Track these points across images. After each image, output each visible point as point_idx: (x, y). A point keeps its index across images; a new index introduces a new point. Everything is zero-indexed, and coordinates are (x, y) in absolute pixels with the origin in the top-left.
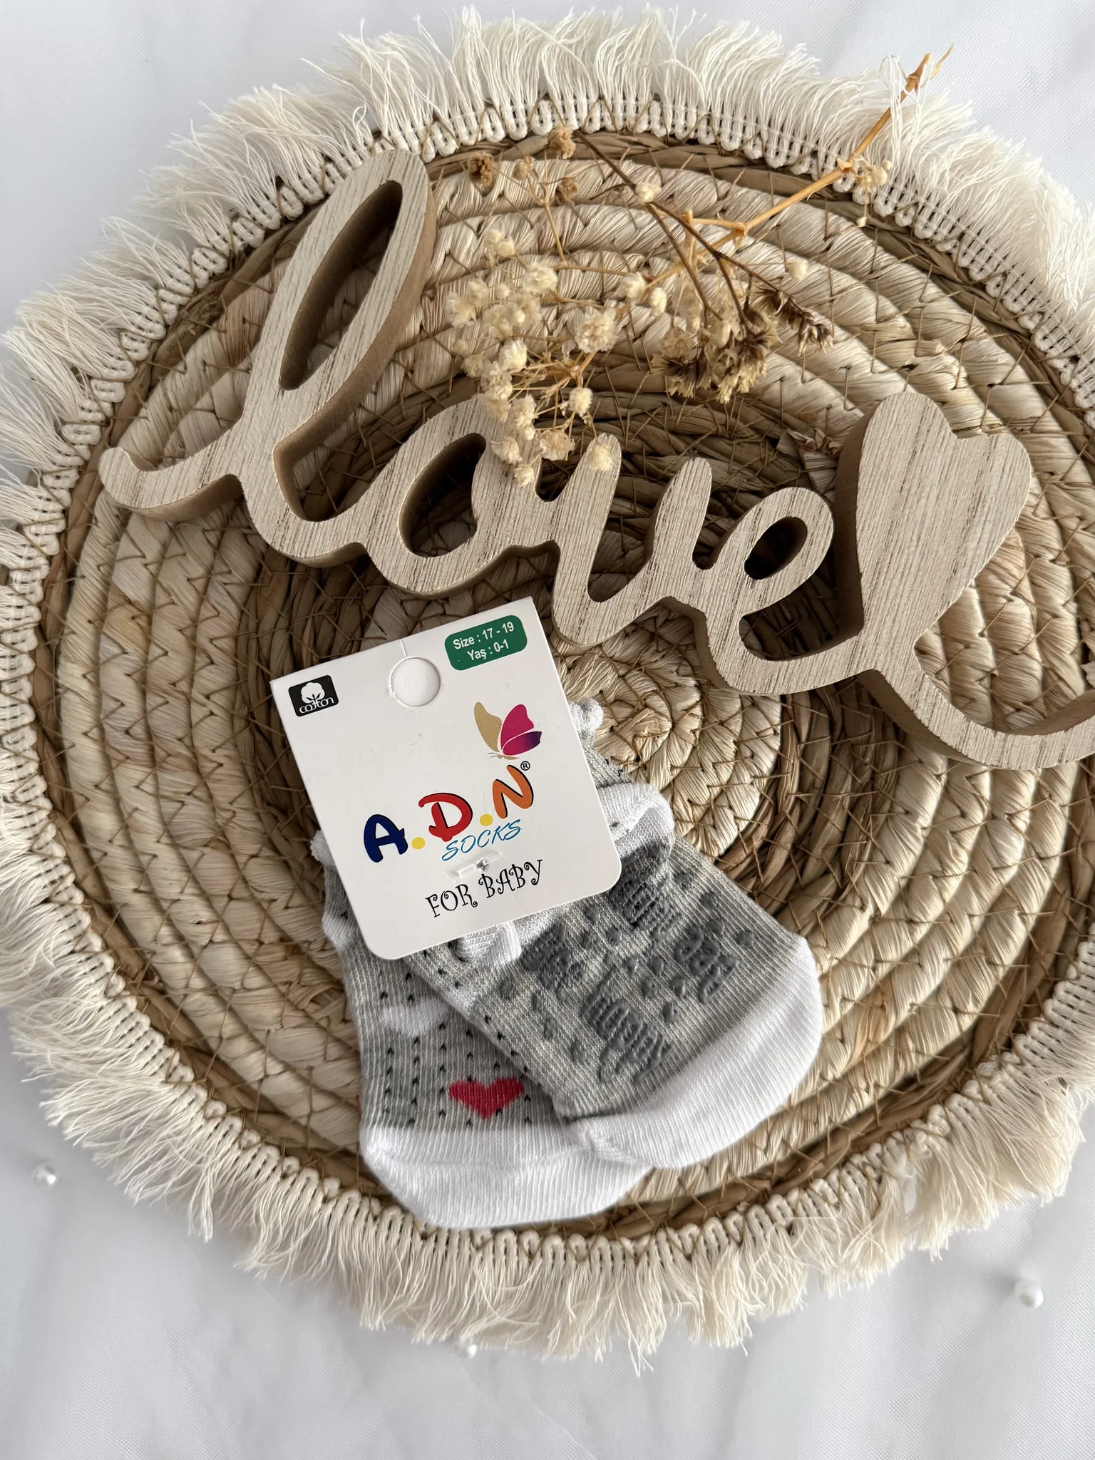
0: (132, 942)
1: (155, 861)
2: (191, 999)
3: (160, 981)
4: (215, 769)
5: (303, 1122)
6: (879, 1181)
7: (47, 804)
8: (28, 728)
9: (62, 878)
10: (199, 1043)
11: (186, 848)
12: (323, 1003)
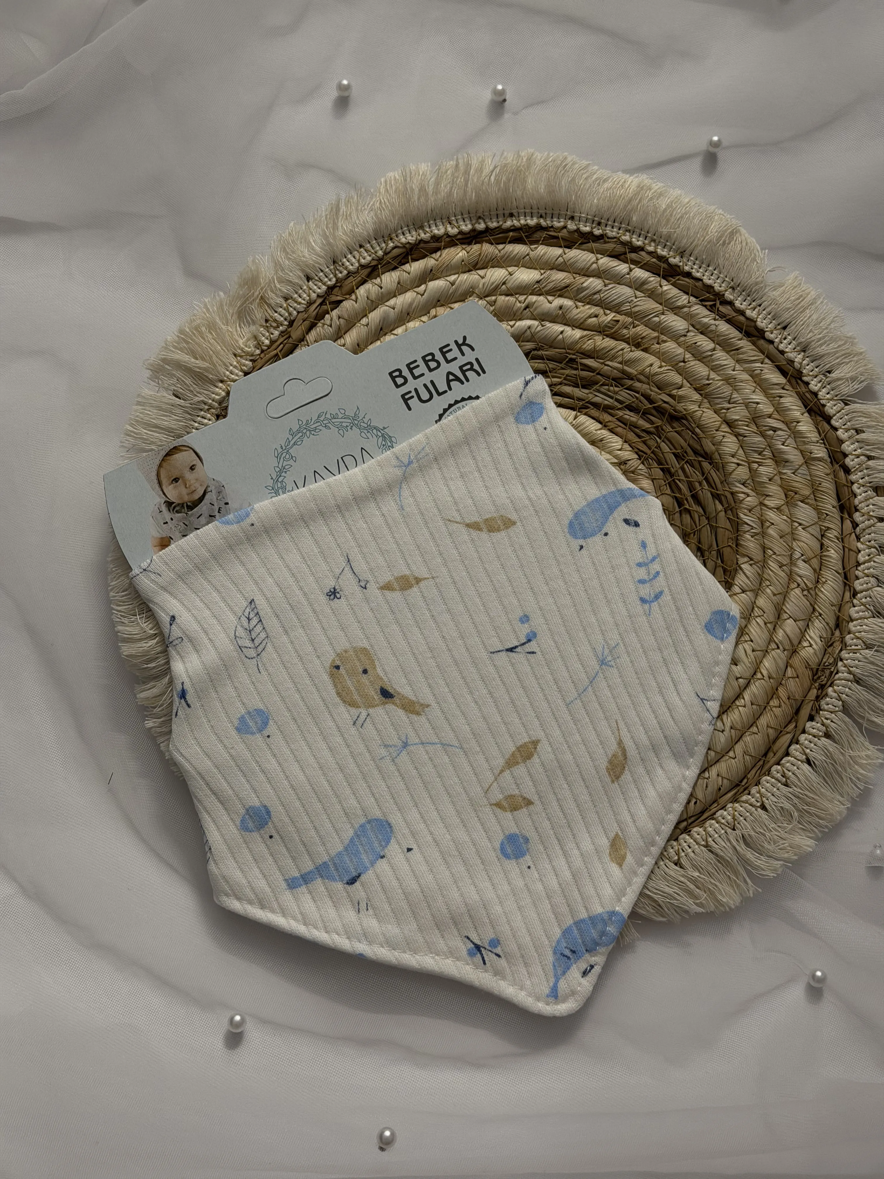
0: (729, 321)
1: (732, 368)
2: (686, 302)
3: (705, 306)
4: (719, 427)
5: (599, 256)
6: (267, 321)
7: (805, 379)
8: (831, 415)
9: (782, 343)
10: (674, 280)
11: (717, 380)
12: (612, 322)
